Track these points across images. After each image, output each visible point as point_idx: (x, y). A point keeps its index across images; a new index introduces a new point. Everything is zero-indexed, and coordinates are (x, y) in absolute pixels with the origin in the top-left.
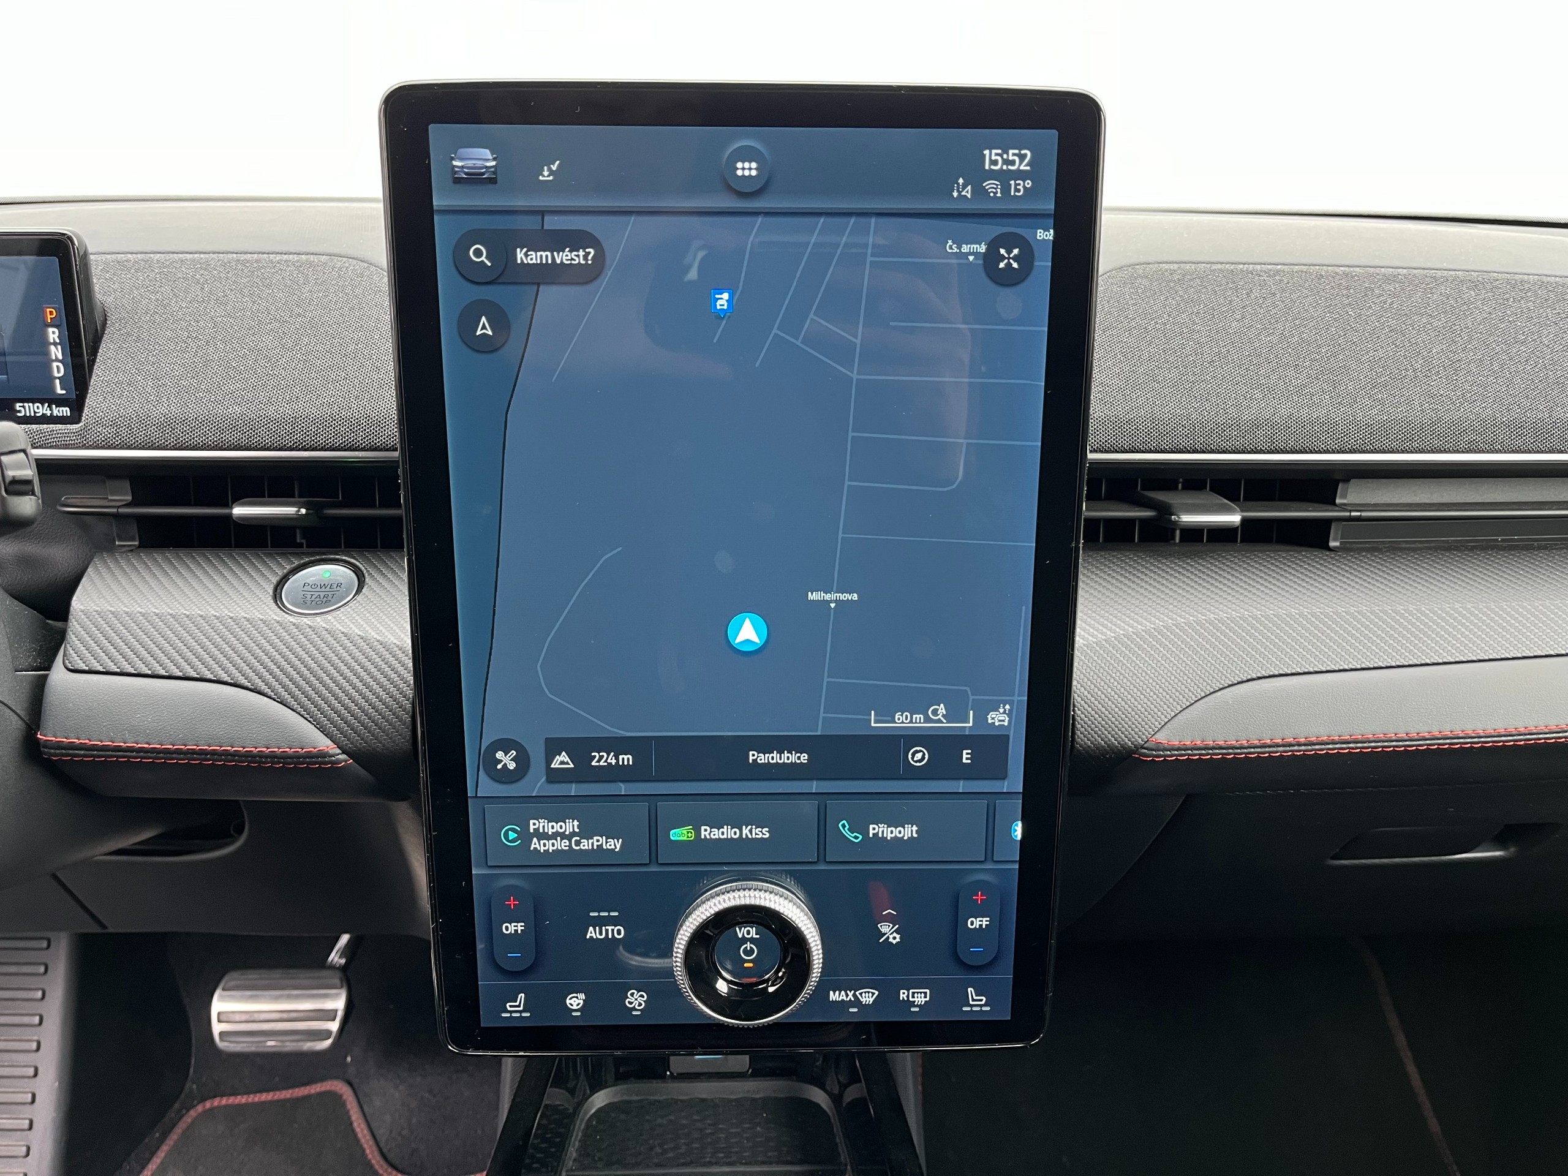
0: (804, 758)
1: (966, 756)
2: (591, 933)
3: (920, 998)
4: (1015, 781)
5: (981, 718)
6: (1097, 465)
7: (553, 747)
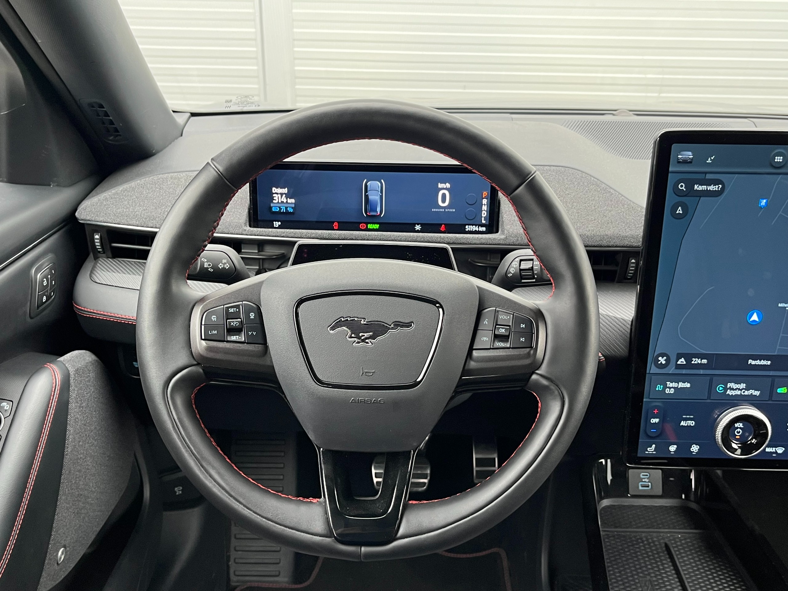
0: (769, 363)
2: (683, 423)
7: (679, 357)
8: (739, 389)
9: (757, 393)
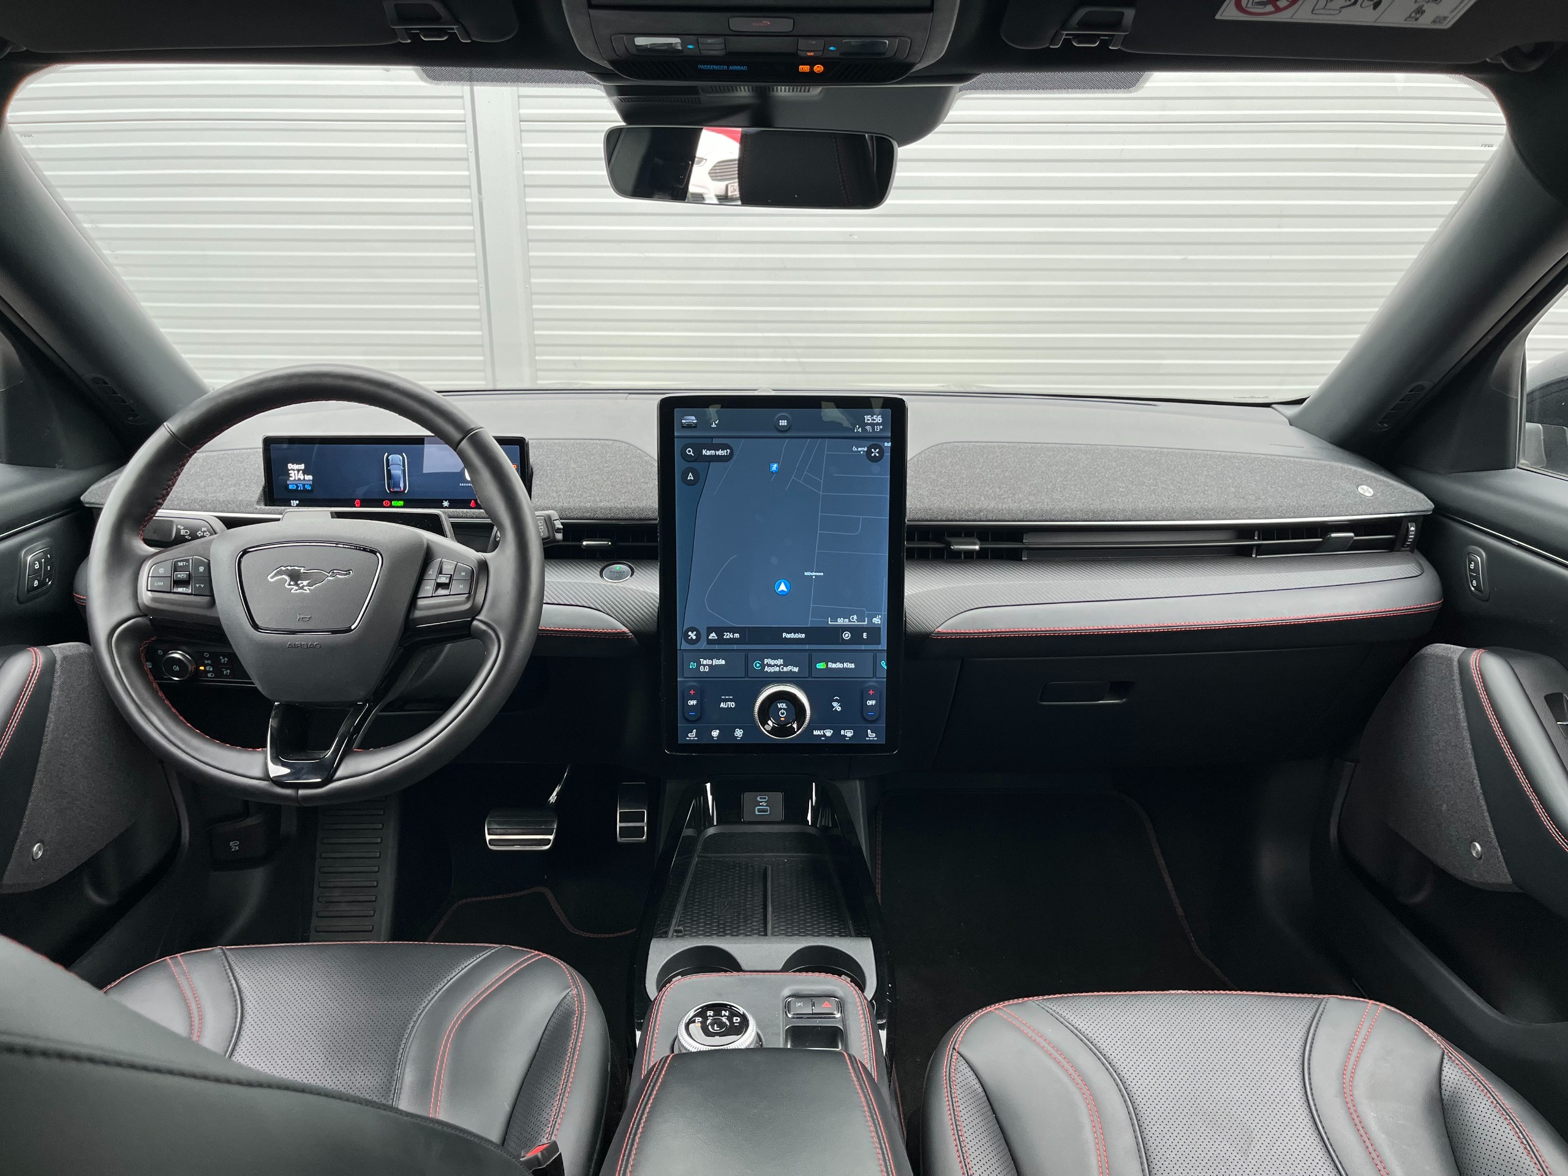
0: (803, 636)
1: (865, 635)
2: (722, 705)
3: (849, 734)
4: (884, 645)
5: (870, 620)
6: (909, 526)
7: (710, 630)
8: (777, 666)
9: (796, 669)
